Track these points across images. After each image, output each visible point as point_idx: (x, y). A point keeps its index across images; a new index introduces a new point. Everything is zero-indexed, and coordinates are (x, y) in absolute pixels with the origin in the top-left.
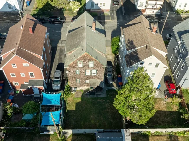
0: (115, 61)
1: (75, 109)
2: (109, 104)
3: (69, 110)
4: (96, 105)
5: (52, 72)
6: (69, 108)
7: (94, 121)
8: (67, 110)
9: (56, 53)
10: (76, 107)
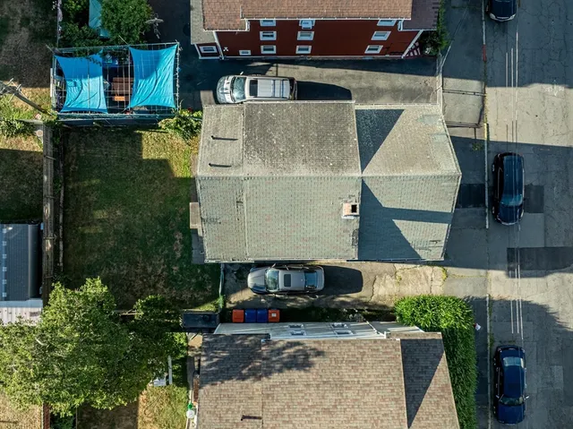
0: (365, 304)
1: (145, 157)
2: (163, 270)
3: (141, 139)
4: (158, 227)
5: (302, 68)
6: (148, 137)
7: (100, 221)
8: (141, 134)
9: (407, 76)
10: (154, 160)
